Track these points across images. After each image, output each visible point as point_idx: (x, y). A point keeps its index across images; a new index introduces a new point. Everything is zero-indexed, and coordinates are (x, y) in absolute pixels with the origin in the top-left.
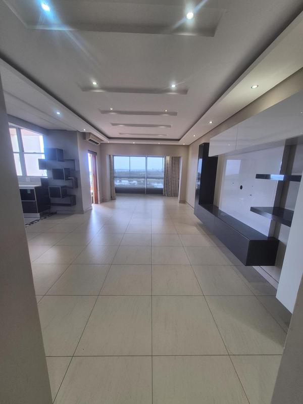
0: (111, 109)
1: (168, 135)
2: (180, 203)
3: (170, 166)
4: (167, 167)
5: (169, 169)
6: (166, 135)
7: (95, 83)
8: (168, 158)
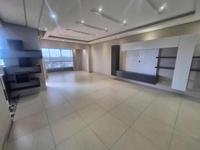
0: (83, 22)
1: (86, 39)
2: (89, 73)
3: (75, 54)
4: (74, 55)
5: (76, 56)
6: (85, 39)
7: (100, 10)
8: (74, 50)
